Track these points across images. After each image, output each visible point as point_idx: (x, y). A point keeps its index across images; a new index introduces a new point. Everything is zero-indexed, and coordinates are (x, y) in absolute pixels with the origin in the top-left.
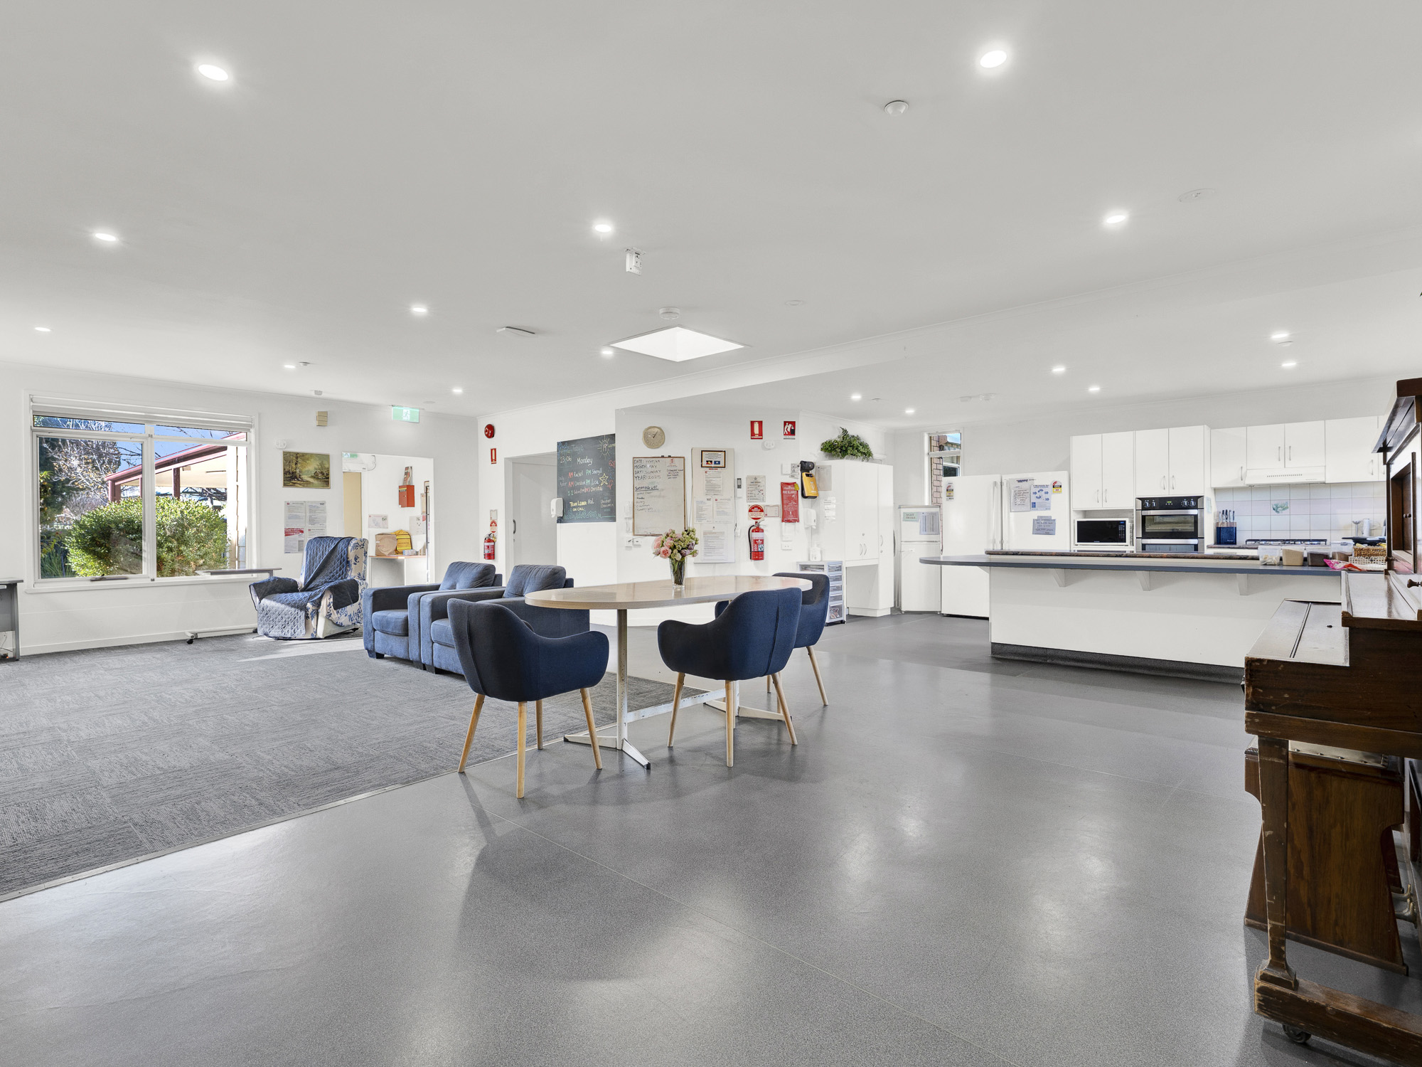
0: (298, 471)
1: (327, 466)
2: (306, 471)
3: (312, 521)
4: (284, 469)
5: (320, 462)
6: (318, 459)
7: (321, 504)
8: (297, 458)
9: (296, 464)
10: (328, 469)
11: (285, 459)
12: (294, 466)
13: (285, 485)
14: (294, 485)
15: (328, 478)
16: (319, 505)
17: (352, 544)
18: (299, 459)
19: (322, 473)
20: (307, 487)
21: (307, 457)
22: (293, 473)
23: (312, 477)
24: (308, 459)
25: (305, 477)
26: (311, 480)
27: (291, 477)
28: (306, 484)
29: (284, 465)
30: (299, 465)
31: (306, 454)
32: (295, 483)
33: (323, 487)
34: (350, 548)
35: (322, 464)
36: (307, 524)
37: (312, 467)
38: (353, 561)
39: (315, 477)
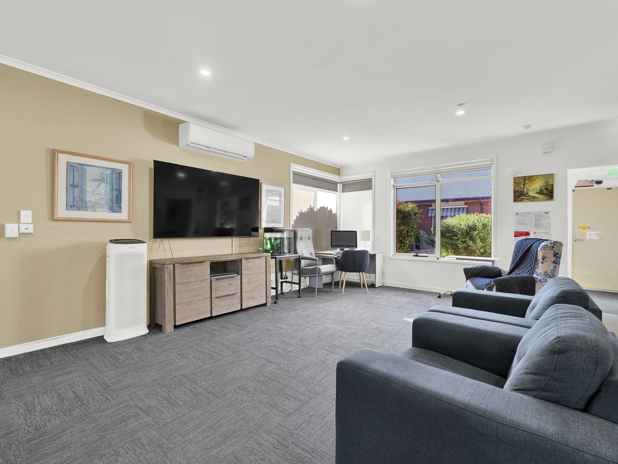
0: (525, 190)
1: (551, 183)
2: (532, 189)
3: (537, 226)
4: (514, 190)
5: (545, 180)
6: (543, 179)
7: (545, 213)
8: (525, 180)
9: (524, 185)
10: (552, 185)
11: (515, 182)
12: (522, 187)
13: (515, 201)
14: (522, 200)
15: (553, 192)
16: (544, 214)
17: (541, 246)
18: (526, 181)
19: (547, 189)
20: (533, 201)
21: (533, 178)
22: (521, 191)
23: (538, 193)
24: (534, 180)
25: (532, 194)
26: (537, 195)
27: (519, 195)
28: (533, 199)
29: (514, 186)
30: (526, 185)
31: (533, 176)
32: (523, 199)
33: (548, 200)
34: (539, 249)
35: (547, 182)
36: (533, 229)
37: (537, 185)
38: (541, 260)
39: (541, 192)
